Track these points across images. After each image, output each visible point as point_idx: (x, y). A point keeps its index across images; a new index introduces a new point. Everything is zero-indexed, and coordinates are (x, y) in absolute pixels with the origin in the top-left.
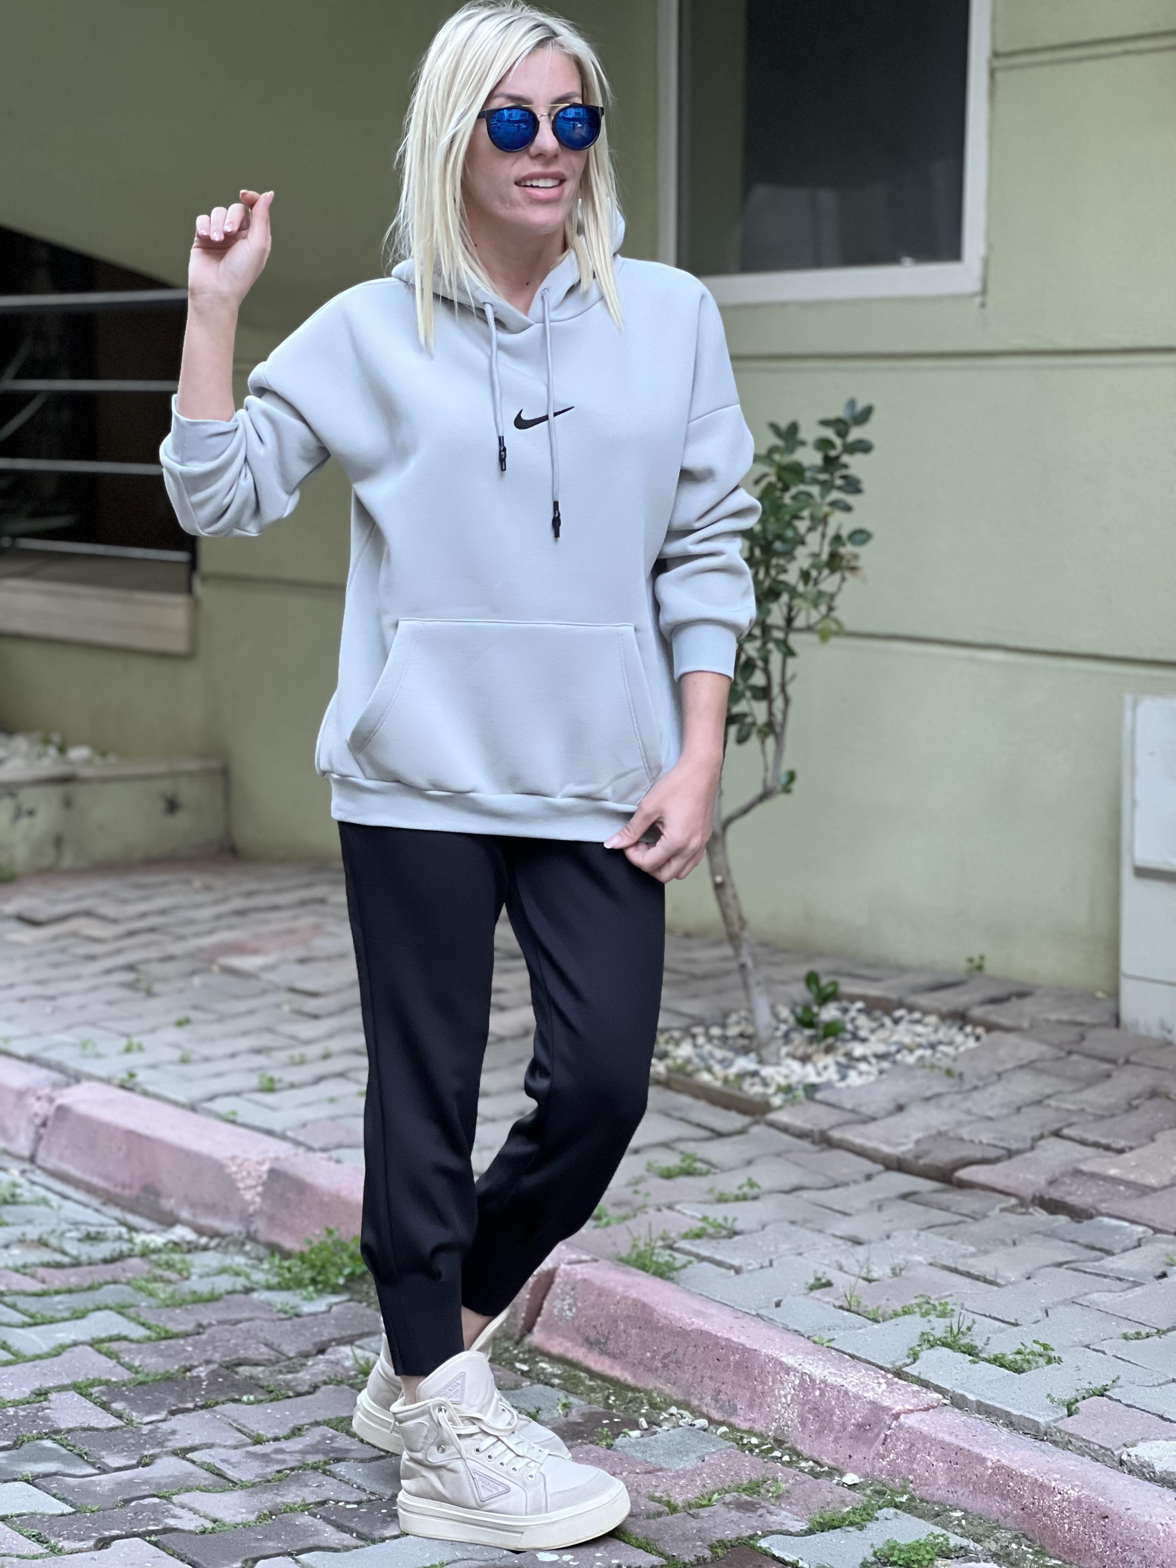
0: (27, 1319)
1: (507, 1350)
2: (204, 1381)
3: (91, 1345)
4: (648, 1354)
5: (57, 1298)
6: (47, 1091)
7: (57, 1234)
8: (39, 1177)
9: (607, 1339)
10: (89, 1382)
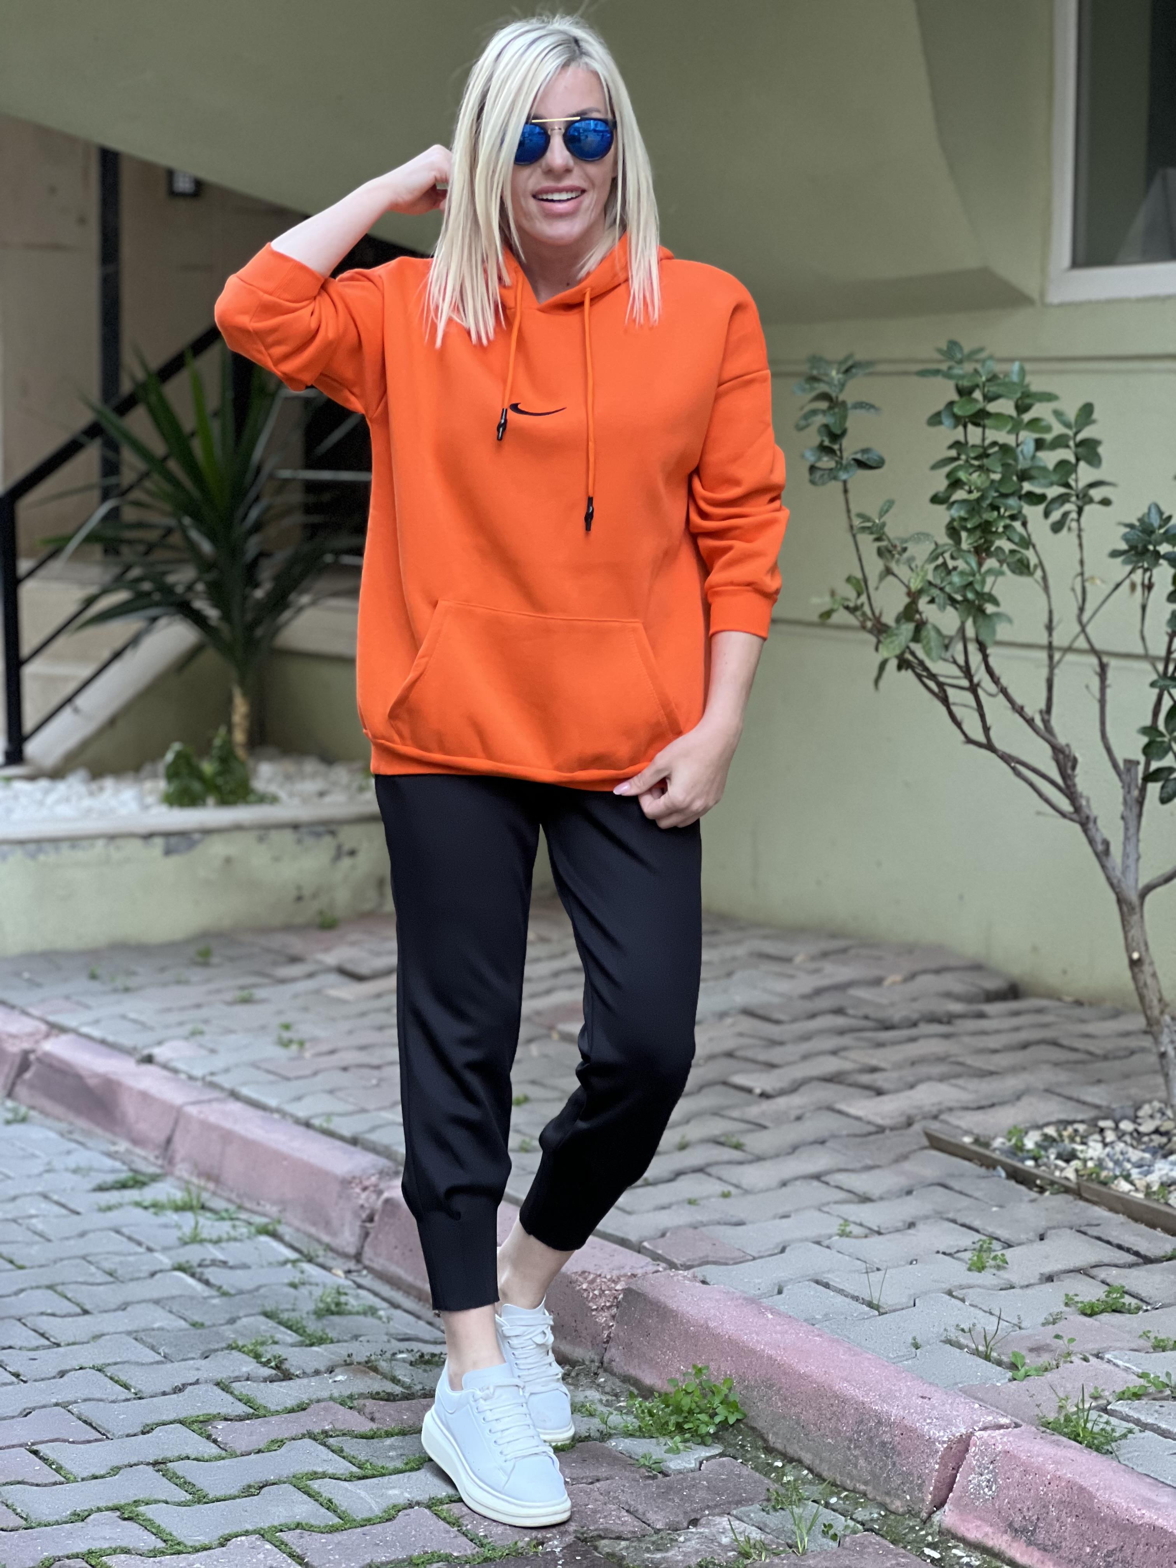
0: (355, 1469)
1: (912, 1528)
2: (560, 1559)
3: (429, 1507)
4: (1088, 1550)
5: (388, 1442)
6: (374, 1179)
7: (388, 1355)
8: (367, 1280)
9: (1036, 1526)
10: (426, 1557)
